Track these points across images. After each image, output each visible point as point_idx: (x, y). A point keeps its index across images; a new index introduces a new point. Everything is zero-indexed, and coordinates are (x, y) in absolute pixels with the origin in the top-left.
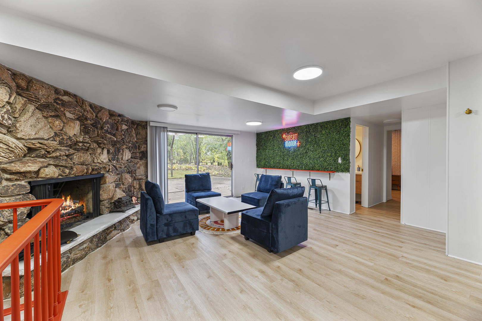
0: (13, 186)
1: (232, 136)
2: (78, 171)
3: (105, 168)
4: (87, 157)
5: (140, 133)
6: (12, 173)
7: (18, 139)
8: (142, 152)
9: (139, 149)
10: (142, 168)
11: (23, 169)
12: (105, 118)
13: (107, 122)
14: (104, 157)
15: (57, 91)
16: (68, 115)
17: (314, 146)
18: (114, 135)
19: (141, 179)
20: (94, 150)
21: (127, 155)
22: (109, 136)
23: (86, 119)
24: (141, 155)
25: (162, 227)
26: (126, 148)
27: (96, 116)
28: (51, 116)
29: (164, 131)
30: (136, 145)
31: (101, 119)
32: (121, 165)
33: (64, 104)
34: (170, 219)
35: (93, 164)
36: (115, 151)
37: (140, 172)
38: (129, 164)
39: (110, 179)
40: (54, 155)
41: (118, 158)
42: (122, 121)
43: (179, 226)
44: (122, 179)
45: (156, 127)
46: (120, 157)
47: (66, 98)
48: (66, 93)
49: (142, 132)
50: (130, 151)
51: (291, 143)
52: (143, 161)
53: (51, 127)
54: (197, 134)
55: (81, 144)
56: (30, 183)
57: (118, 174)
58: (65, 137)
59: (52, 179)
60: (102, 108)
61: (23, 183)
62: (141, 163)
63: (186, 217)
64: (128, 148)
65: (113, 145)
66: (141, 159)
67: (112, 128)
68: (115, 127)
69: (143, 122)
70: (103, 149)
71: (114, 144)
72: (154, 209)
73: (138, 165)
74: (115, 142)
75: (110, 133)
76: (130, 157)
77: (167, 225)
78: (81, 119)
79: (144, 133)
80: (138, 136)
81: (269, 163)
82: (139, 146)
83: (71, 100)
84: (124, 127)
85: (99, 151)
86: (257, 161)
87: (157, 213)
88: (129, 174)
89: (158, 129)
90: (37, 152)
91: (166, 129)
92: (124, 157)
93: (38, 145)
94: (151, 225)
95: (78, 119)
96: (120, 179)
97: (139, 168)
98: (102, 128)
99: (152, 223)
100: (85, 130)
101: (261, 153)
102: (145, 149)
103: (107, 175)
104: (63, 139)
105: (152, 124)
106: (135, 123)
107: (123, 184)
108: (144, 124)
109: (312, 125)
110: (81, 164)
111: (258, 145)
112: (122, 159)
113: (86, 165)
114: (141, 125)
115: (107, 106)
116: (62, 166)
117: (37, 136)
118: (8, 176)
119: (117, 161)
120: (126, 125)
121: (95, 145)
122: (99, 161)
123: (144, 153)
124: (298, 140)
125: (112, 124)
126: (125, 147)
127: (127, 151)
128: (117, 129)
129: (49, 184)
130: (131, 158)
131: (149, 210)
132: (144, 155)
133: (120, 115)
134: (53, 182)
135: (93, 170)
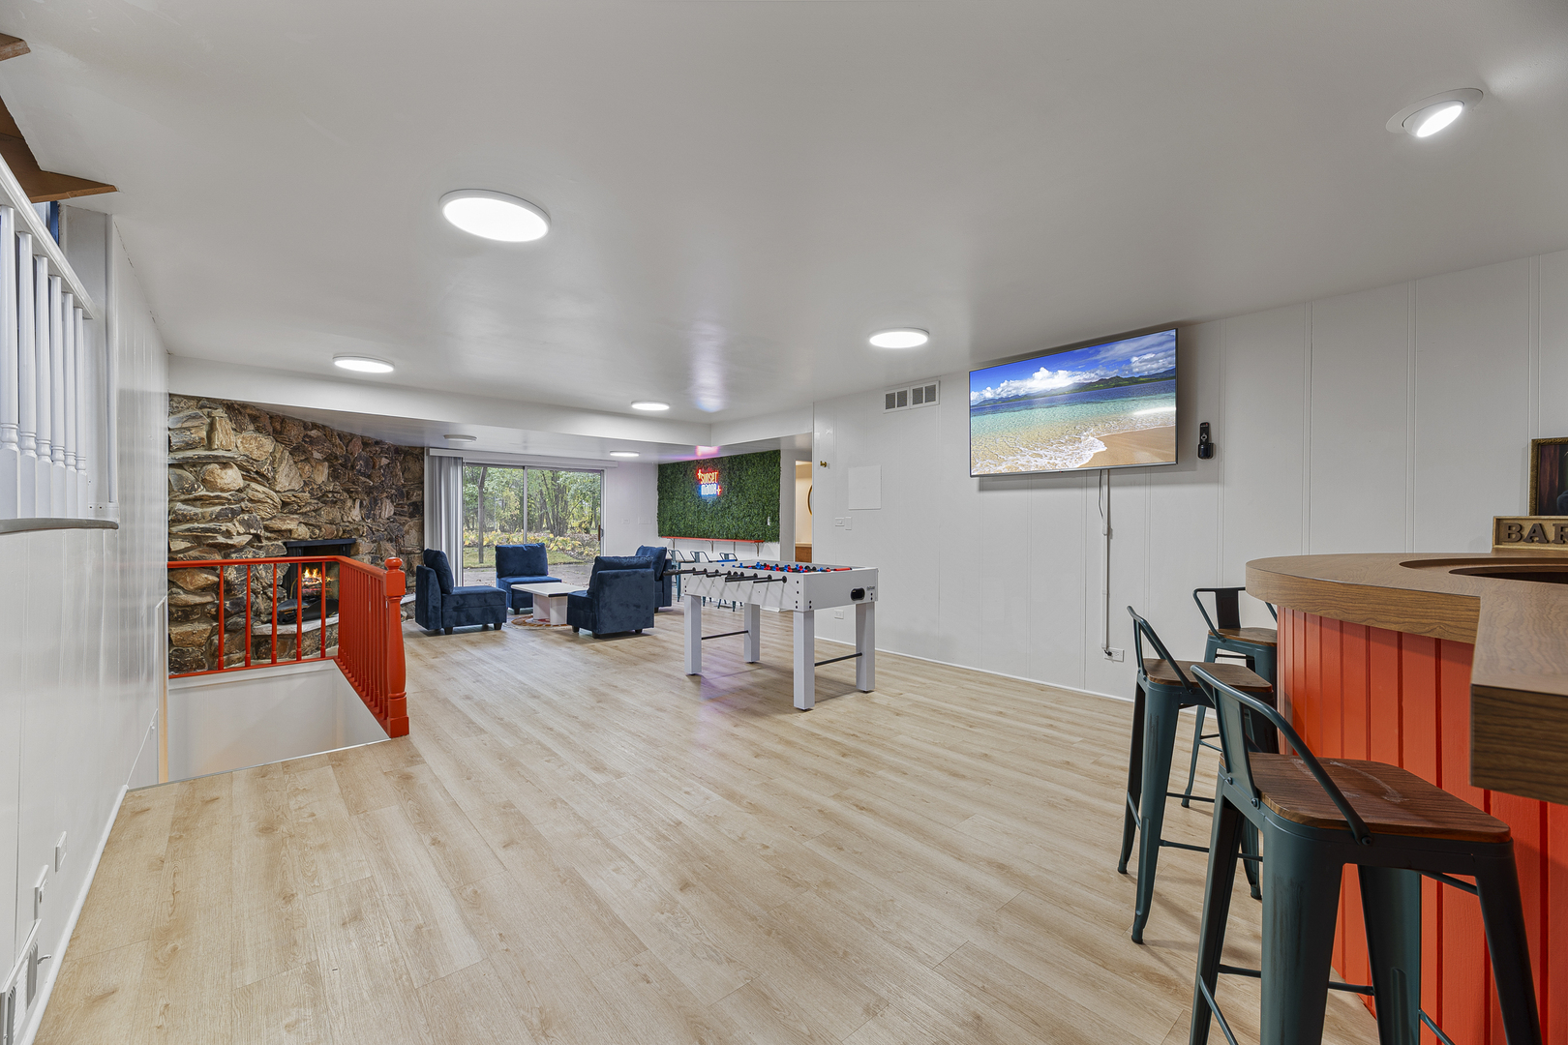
0: (272, 545)
1: (601, 472)
2: (326, 533)
3: (357, 530)
4: (335, 513)
5: (409, 469)
6: (272, 531)
7: (276, 492)
8: (414, 504)
9: (408, 499)
10: (414, 533)
11: (284, 527)
12: (357, 450)
13: (360, 458)
14: (356, 514)
15: (305, 426)
16: (317, 455)
17: (737, 496)
18: (369, 477)
19: (411, 553)
20: (344, 502)
21: (388, 510)
22: (363, 479)
23: (336, 458)
24: (411, 510)
25: (450, 612)
26: (387, 497)
27: (347, 452)
28: (301, 461)
29: (456, 464)
30: (402, 492)
31: (352, 454)
32: (379, 526)
33: (312, 441)
34: (461, 602)
35: (342, 524)
36: (370, 504)
37: (410, 541)
38: (391, 525)
39: (365, 546)
40: (304, 510)
41: (374, 515)
42: (381, 452)
43: (476, 612)
44: (380, 550)
45: (441, 457)
46: (377, 512)
47: (314, 433)
48: (315, 426)
49: (414, 467)
50: (392, 502)
51: (710, 487)
52: (416, 520)
53: (301, 475)
54: (524, 468)
55: (330, 495)
56: (285, 544)
57: (373, 542)
58: (315, 487)
59: (302, 540)
60: (352, 436)
61: (280, 543)
62: (411, 523)
63: (486, 601)
64: (390, 497)
65: (368, 494)
66: (412, 516)
67: (367, 466)
68: (371, 463)
69: (416, 448)
70: (354, 500)
71: (369, 491)
72: (438, 586)
73: (406, 527)
74: (371, 488)
75: (364, 475)
76: (392, 513)
77: (456, 609)
78: (330, 458)
79: (418, 469)
80: (406, 475)
81: (678, 527)
82: (408, 493)
83: (320, 434)
84: (384, 461)
85: (349, 503)
86: (659, 521)
87: (442, 593)
88: (392, 542)
89: (445, 462)
90: (290, 507)
91: (459, 461)
92: (383, 513)
93: (293, 499)
94: (434, 607)
95: (325, 460)
96: (379, 549)
97: (407, 532)
98: (353, 467)
99: (435, 604)
100: (334, 475)
101: (665, 507)
102: (419, 499)
103: (359, 541)
104: (312, 489)
105: (433, 452)
106: (401, 450)
107: (381, 559)
108: (416, 452)
109: (736, 457)
110: (331, 524)
111: (661, 489)
112: (380, 517)
113: (335, 525)
114: (412, 454)
115: (358, 432)
116: (311, 525)
117: (290, 488)
118: (269, 535)
119: (373, 519)
120: (386, 457)
121: (345, 494)
122: (350, 519)
123: (417, 506)
124: (718, 484)
125: (367, 459)
126: (385, 494)
127: (388, 501)
128: (374, 467)
129: (300, 547)
130: (395, 514)
131: (430, 587)
132: (417, 509)
133: (377, 443)
134: (303, 545)
135: (344, 531)
